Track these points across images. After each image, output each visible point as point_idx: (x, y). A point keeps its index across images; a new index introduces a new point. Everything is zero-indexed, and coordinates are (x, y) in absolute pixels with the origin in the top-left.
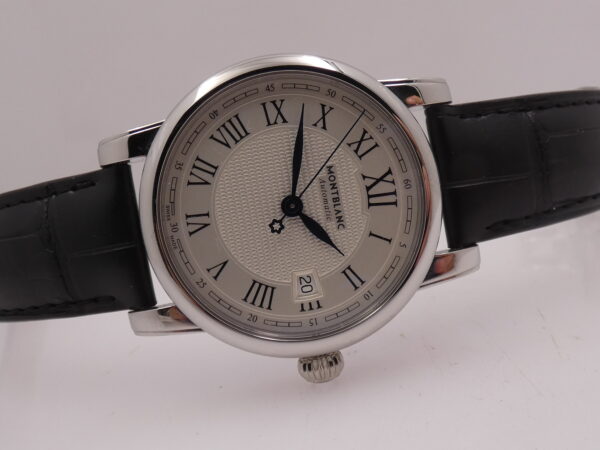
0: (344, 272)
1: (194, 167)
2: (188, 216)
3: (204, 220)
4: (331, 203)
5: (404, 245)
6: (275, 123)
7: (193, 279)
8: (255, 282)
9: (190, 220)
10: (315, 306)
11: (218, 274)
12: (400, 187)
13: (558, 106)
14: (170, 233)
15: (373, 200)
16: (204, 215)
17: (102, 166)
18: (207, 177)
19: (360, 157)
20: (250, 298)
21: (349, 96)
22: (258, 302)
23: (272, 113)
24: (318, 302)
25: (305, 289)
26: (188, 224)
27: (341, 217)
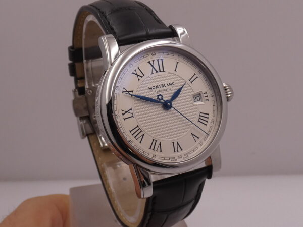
4: (164, 88)
6: (132, 113)
8: (199, 121)
11: (197, 137)
16: (173, 144)
18: (158, 144)
23: (128, 115)
27: (170, 84)
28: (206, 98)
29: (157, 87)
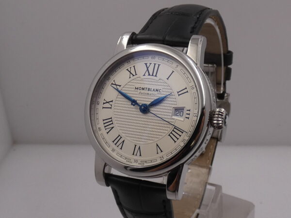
0: (179, 95)
1: (116, 144)
4: (150, 92)
6: (111, 105)
8: (169, 135)
9: (135, 154)
10: (189, 112)
11: (161, 150)
15: (154, 74)
16: (135, 147)
18: (121, 140)
19: (136, 74)
20: (176, 139)
22: (178, 136)
23: (107, 105)
27: (156, 90)
28: (188, 116)
29: (143, 89)
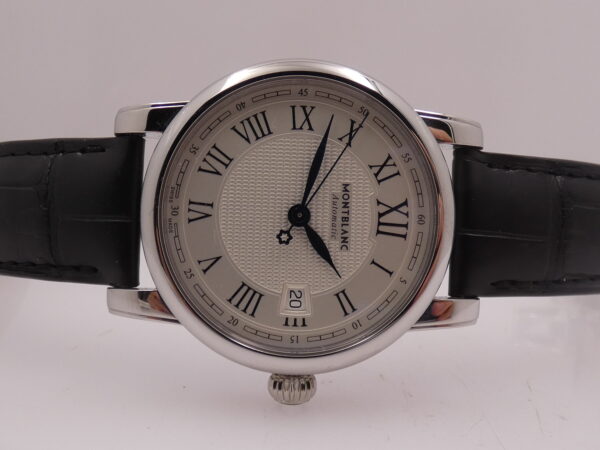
0: (337, 295)
1: (209, 154)
2: (191, 203)
3: (206, 210)
4: (339, 221)
5: (405, 282)
6: (301, 128)
7: (182, 268)
8: (244, 285)
9: (192, 207)
10: (300, 323)
11: (208, 268)
12: (413, 221)
13: (589, 177)
14: (169, 216)
15: (382, 228)
16: (209, 205)
17: (117, 135)
18: (219, 167)
19: (379, 182)
20: (236, 300)
21: (381, 117)
22: (243, 305)
23: (300, 117)
24: (304, 320)
25: (293, 304)
26: (189, 210)
27: (346, 238)
